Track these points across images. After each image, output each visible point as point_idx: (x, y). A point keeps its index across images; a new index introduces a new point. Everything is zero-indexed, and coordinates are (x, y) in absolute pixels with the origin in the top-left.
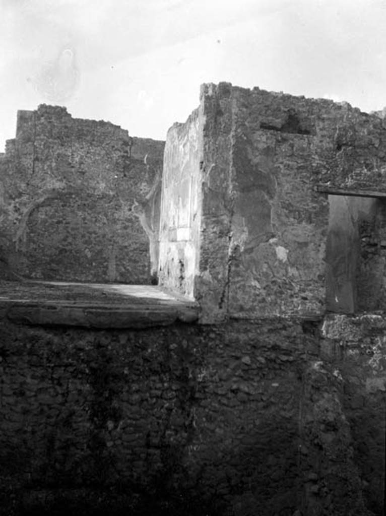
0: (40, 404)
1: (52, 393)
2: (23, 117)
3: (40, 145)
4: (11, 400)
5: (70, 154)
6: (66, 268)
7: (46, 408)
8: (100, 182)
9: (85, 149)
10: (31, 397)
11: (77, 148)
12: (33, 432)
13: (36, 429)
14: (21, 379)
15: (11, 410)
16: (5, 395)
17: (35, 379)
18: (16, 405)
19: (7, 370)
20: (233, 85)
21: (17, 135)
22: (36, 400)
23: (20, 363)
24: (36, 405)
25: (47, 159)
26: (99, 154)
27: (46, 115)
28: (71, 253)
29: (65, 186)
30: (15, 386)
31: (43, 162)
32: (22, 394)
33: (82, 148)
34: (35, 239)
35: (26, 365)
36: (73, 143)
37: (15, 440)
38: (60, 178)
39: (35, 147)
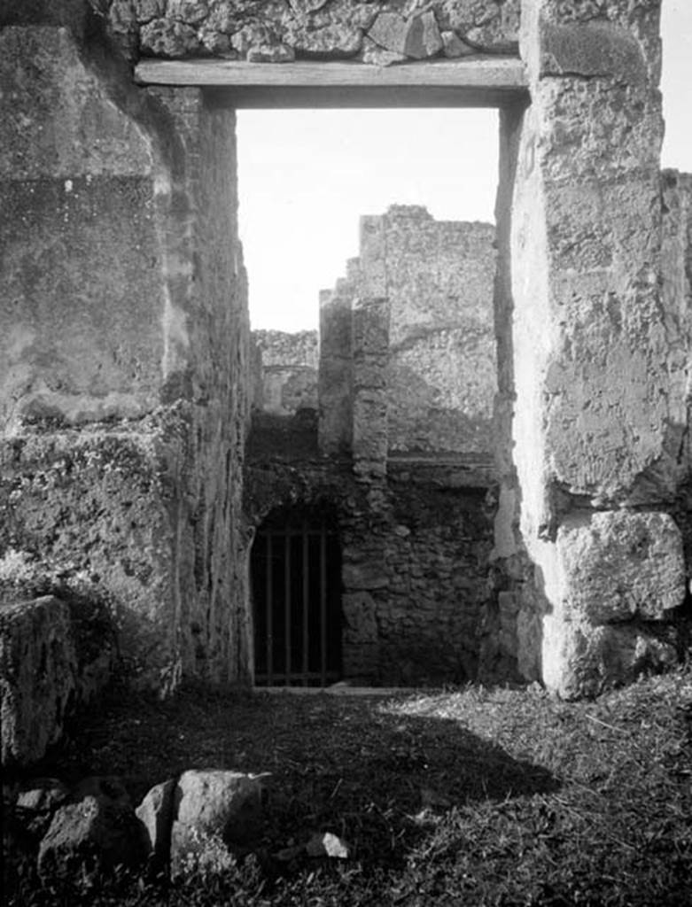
0: (457, 588)
1: (471, 574)
2: (368, 226)
3: (394, 263)
4: (421, 583)
5: (436, 273)
6: (439, 437)
7: (464, 593)
8: (481, 309)
9: (456, 265)
10: (445, 579)
11: (445, 264)
12: (451, 623)
13: (455, 618)
14: (431, 557)
15: (423, 595)
16: (414, 577)
17: (450, 557)
18: (427, 590)
19: (416, 546)
20: (681, 171)
21: (361, 250)
22: (451, 584)
23: (431, 536)
24: (452, 589)
25: (404, 283)
26: (476, 270)
27: (399, 219)
28: (444, 413)
29: (432, 319)
30: (425, 566)
31: (399, 287)
32: (435, 576)
33: (451, 263)
34: (394, 396)
35: (438, 539)
36: (439, 256)
37: (429, 633)
38: (423, 309)
39: (387, 266)
